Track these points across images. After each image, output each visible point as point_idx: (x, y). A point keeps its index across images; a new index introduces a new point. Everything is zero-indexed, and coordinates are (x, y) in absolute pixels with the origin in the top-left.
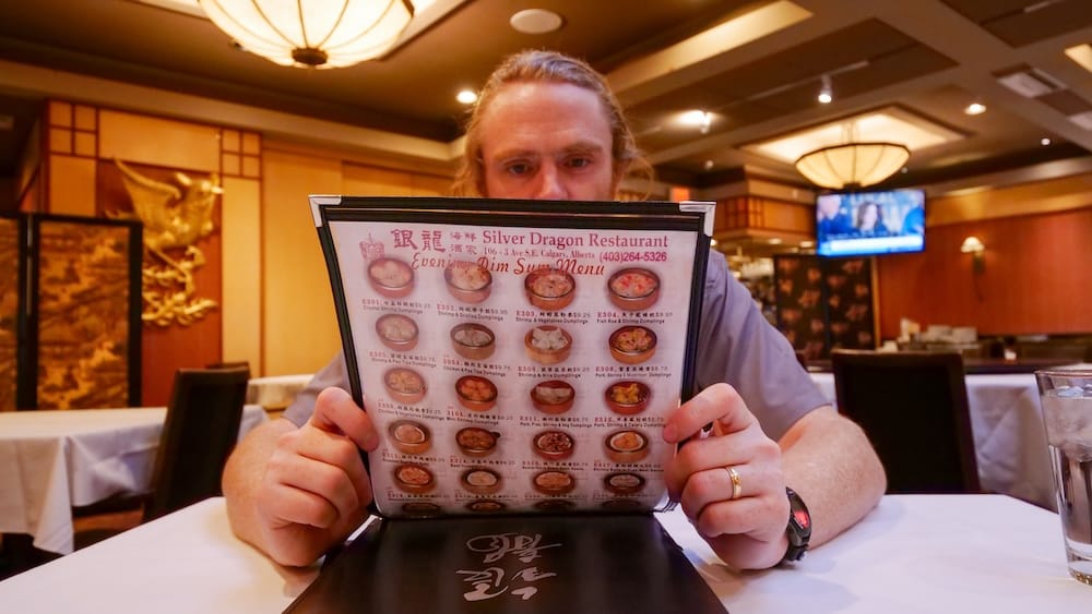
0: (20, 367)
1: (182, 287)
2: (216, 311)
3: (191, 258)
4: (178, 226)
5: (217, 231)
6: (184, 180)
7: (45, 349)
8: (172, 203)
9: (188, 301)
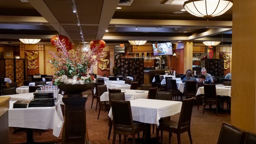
0: (14, 74)
1: (34, 65)
2: (38, 67)
3: (35, 61)
4: (33, 58)
5: (38, 57)
6: (33, 52)
7: (16, 72)
8: (32, 55)
9: (35, 66)
